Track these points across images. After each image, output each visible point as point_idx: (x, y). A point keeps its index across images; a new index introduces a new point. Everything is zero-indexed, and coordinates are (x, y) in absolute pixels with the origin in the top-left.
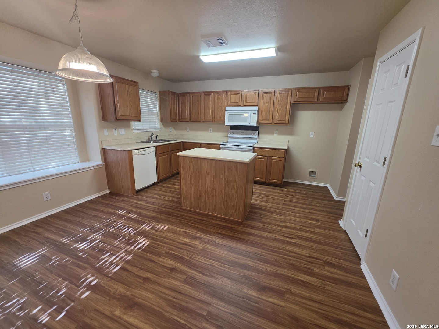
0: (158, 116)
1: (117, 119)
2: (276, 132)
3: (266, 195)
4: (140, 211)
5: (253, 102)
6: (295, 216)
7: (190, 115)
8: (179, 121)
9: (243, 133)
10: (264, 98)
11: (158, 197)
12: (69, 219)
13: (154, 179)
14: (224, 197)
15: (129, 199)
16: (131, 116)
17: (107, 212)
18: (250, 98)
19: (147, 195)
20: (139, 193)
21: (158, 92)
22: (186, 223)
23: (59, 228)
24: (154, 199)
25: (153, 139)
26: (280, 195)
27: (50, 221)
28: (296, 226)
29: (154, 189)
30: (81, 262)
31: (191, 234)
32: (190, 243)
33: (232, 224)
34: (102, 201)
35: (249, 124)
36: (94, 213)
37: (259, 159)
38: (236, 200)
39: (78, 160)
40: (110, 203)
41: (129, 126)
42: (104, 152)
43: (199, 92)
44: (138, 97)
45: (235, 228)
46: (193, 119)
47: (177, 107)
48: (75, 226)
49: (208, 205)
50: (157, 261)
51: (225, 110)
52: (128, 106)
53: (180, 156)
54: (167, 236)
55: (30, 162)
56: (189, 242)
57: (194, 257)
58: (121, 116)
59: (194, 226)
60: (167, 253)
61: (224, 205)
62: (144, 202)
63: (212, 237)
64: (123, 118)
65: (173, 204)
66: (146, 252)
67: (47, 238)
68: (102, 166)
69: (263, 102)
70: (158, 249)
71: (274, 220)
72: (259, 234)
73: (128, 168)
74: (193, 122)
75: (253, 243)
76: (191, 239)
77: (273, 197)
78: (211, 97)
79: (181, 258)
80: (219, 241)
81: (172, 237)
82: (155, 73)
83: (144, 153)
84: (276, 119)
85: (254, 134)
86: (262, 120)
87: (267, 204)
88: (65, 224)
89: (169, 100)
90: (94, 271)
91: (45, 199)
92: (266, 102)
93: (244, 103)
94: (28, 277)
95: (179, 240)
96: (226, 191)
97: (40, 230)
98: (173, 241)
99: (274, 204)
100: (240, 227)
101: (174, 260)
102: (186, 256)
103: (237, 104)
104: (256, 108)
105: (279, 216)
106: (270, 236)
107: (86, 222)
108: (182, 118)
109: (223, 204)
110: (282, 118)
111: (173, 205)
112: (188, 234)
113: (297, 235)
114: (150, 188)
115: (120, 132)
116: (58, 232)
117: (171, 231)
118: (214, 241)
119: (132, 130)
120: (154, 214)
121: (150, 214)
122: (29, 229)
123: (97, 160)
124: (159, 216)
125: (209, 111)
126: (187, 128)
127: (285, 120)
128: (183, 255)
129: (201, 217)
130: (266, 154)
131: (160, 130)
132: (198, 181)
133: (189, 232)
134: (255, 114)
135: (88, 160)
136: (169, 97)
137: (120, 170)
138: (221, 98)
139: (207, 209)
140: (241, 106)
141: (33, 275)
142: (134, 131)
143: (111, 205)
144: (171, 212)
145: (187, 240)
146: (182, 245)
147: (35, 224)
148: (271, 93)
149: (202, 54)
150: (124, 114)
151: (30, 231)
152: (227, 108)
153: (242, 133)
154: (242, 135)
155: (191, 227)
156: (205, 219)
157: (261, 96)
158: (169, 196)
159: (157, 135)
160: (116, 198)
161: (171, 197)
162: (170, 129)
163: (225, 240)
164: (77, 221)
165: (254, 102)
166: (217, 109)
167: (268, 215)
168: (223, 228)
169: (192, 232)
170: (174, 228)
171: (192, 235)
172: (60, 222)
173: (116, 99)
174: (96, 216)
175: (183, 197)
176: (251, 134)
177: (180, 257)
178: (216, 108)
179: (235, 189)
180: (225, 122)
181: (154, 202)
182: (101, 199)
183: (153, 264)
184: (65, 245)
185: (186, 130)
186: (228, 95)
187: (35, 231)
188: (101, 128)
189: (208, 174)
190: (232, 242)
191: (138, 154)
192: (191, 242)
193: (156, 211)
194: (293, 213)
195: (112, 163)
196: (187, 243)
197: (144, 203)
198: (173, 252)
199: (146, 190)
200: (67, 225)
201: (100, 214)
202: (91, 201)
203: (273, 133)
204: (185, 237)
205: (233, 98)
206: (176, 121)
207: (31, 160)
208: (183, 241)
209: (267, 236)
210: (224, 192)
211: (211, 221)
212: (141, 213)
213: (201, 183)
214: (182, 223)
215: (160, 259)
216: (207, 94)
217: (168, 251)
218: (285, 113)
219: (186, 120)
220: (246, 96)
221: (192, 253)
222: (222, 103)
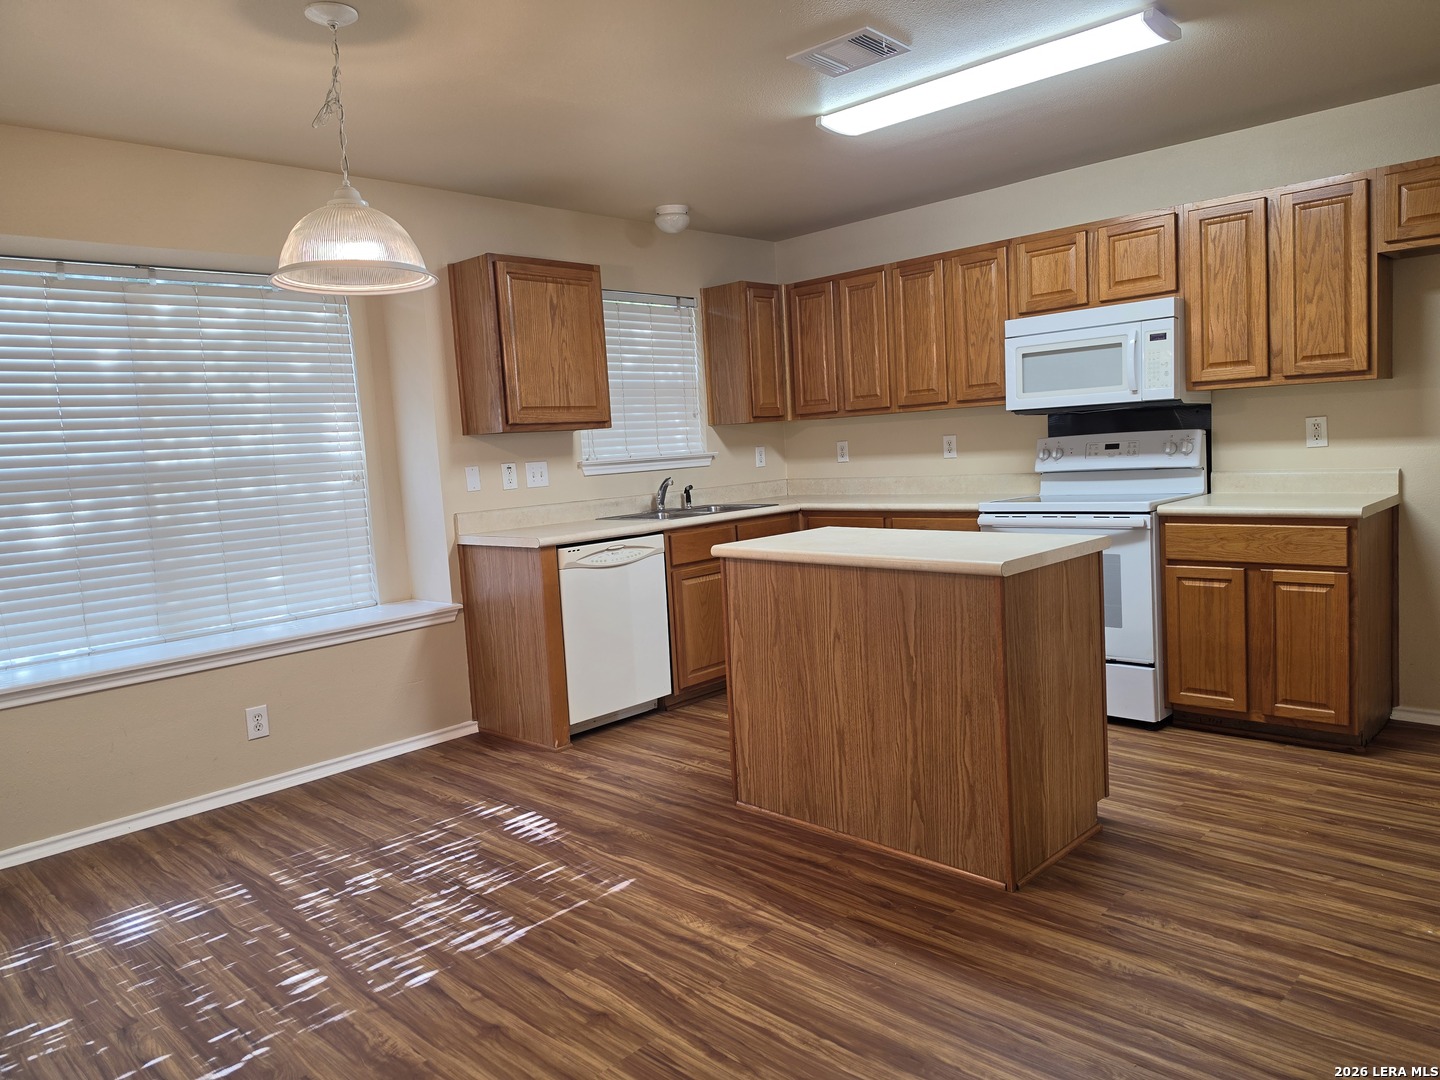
0: (698, 401)
1: (511, 422)
2: (1317, 426)
3: (1224, 785)
4: (564, 806)
5: (1148, 278)
6: (1348, 897)
7: (840, 378)
8: (797, 415)
9: (1116, 446)
10: (1211, 245)
11: (657, 760)
12: (314, 815)
13: (656, 684)
14: (910, 754)
15: (538, 762)
16: (569, 408)
17: (443, 800)
18: (1133, 258)
19: (613, 748)
20: (585, 740)
21: (698, 296)
22: (728, 867)
23: (276, 838)
24: (634, 767)
25: (673, 500)
26: (1320, 791)
27: (257, 815)
28: (1325, 944)
29: (652, 729)
30: (307, 943)
31: (731, 907)
32: (711, 938)
33: (943, 893)
34: (441, 762)
35: (1135, 392)
36: (399, 801)
37: (1197, 584)
38: (967, 772)
39: (376, 595)
40: (464, 769)
41: (567, 451)
42: (464, 556)
43: (880, 269)
44: (598, 324)
45: (951, 910)
46: (856, 397)
47: (786, 350)
48: (323, 837)
49: (846, 798)
50: (553, 982)
51: (1002, 337)
52: (556, 370)
53: (724, 559)
54: (628, 902)
55: (223, 596)
56: (707, 934)
57: (702, 989)
58: (523, 408)
59: (761, 881)
60: (601, 960)
61: (916, 797)
62: (592, 774)
63: (821, 931)
64: (531, 418)
65: (705, 790)
66: (528, 947)
67: (236, 862)
68: (454, 618)
69: (1208, 266)
70: (574, 942)
71: (1198, 902)
72: (1067, 949)
73: (541, 624)
74: (854, 412)
75: (1009, 982)
76: (723, 926)
77: (1267, 797)
78: (932, 284)
79: (648, 984)
80: (843, 947)
81: (646, 907)
82: (672, 217)
83: (609, 559)
84: (1289, 352)
85: (1177, 448)
86: (1212, 365)
87: (1204, 829)
88: (298, 826)
89: (743, 321)
90: (338, 976)
91: (253, 734)
92: (1222, 264)
93: (1104, 286)
94: (159, 962)
95: (668, 924)
96: (918, 724)
97: (222, 838)
98: (646, 922)
99: (1256, 831)
100: (979, 911)
101: (617, 988)
102: (673, 981)
103: (1067, 299)
104: (1167, 305)
105: (1242, 889)
106: (1128, 966)
107: (362, 826)
108: (808, 398)
109: (913, 788)
110: (1325, 339)
111: (706, 795)
112: (719, 908)
113: (1299, 983)
114: (639, 723)
115: (529, 478)
116: (270, 849)
117: (653, 888)
118: (820, 949)
119: (579, 466)
120: (609, 821)
121: (598, 819)
122: (193, 832)
123: (439, 595)
124: (631, 830)
125: (928, 351)
126: (839, 444)
127: (1347, 353)
128: (666, 977)
129: (809, 850)
130: (1238, 550)
131: (707, 462)
132: (799, 672)
133: (724, 902)
134: (1163, 336)
135: (411, 598)
136: (743, 311)
137: (515, 632)
138: (981, 281)
139: (845, 817)
140: (1085, 305)
141: (172, 959)
142: (588, 471)
143: (467, 777)
144: (685, 820)
145: (704, 929)
146: (673, 943)
147: (217, 820)
148: (1245, 216)
149: (826, 107)
150: (538, 401)
151: (193, 838)
152: (1012, 326)
153: (1108, 447)
154: (1110, 455)
155: (745, 882)
156: (823, 860)
157: (1190, 239)
158: (702, 759)
159: (691, 487)
160: (493, 754)
161: (713, 762)
162: (761, 459)
163: (876, 950)
164: (334, 822)
165: (1157, 277)
166: (966, 338)
167: (1171, 875)
168: (892, 902)
169: (740, 903)
170: (670, 877)
171: (734, 914)
172: (283, 820)
173: (509, 342)
174: (400, 810)
175: (742, 751)
176: (1159, 450)
177: (645, 982)
178: (962, 335)
179: (959, 713)
180: (1004, 398)
181: (629, 778)
182: (437, 754)
183: (534, 988)
184: (278, 891)
185: (832, 454)
186: (1016, 258)
187: (208, 838)
188: (457, 461)
189: (837, 636)
190: (904, 962)
191: (582, 562)
192: (716, 937)
193: (627, 809)
194: (1342, 884)
195: (488, 602)
196: (698, 938)
197: (589, 778)
198: (626, 961)
199: (620, 729)
200: (303, 831)
201: (416, 806)
202: (401, 762)
203: (1300, 437)
204: (702, 915)
205: (1040, 273)
206: (779, 418)
207: (227, 591)
208: (683, 927)
209: (1109, 962)
210: (909, 726)
211: (846, 871)
212: (564, 812)
213: (812, 683)
214: (712, 863)
215: (569, 976)
216: (915, 269)
217: (609, 953)
218: (1340, 312)
219: (824, 408)
220: (1112, 250)
221: (700, 977)
222: (987, 306)
